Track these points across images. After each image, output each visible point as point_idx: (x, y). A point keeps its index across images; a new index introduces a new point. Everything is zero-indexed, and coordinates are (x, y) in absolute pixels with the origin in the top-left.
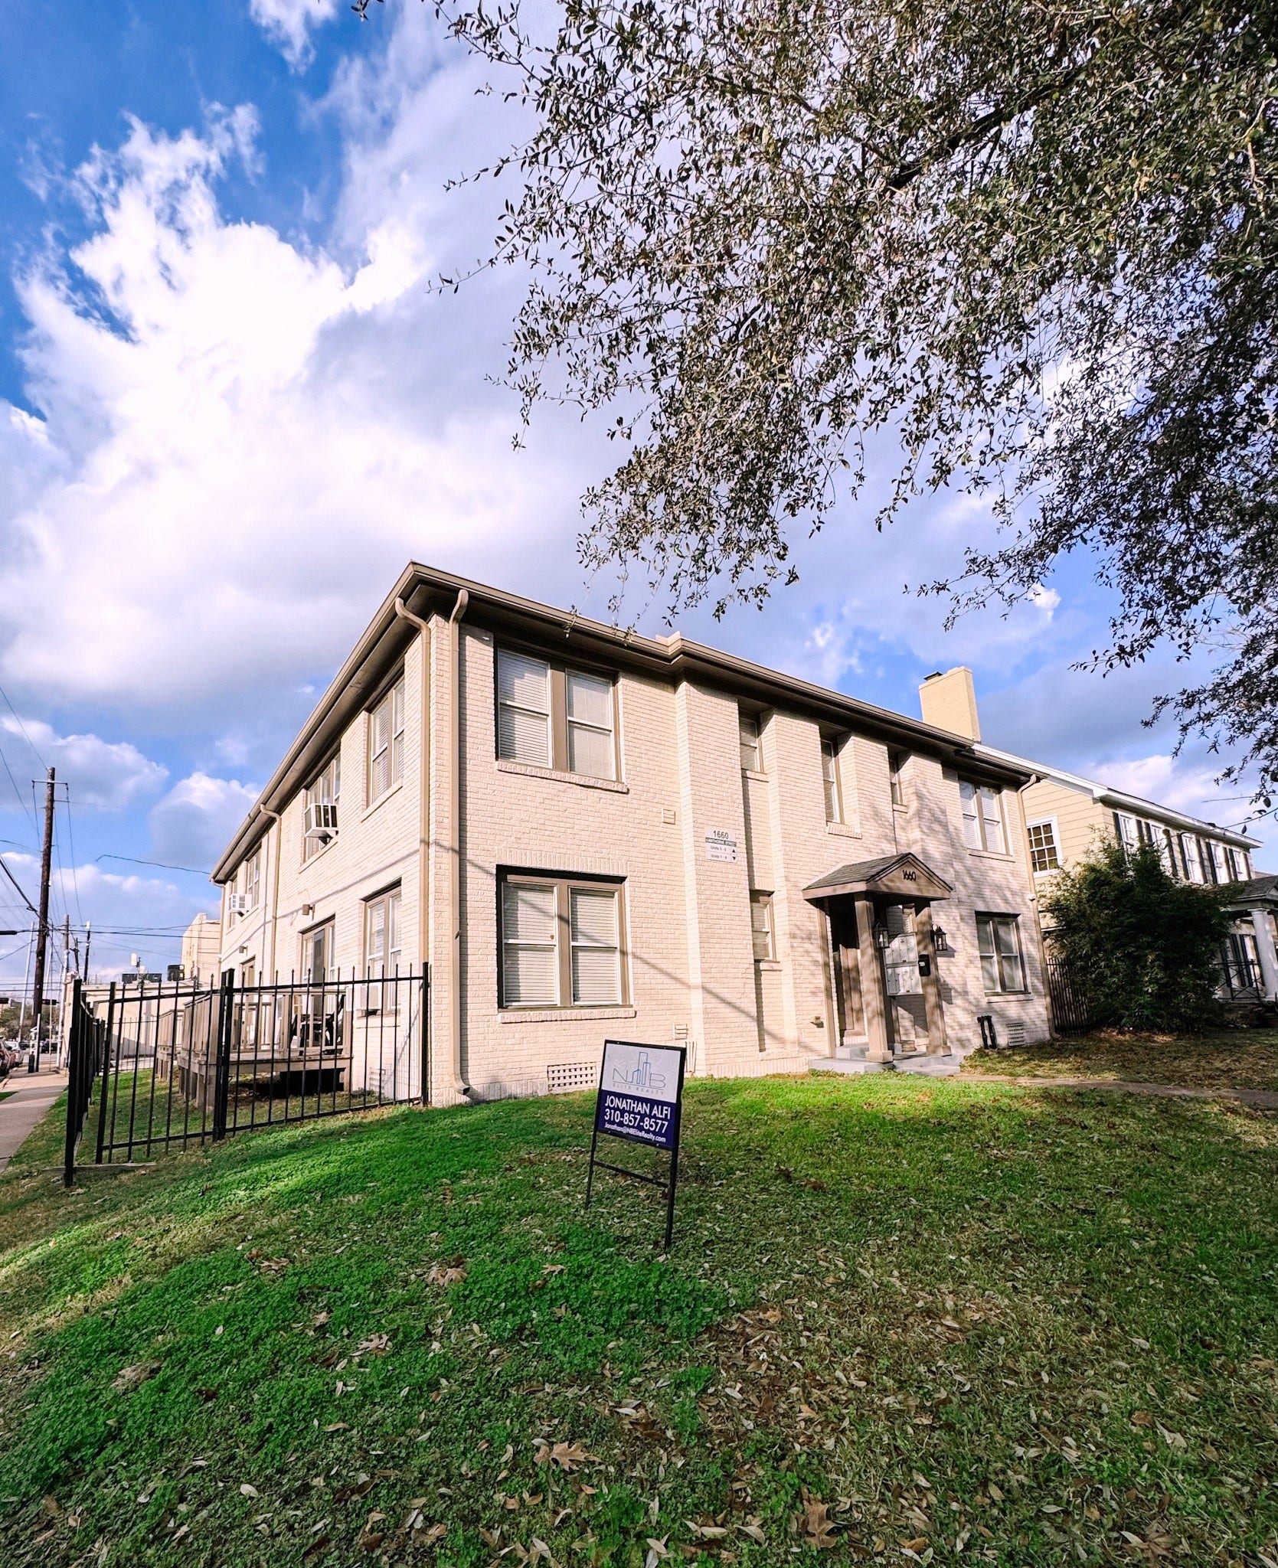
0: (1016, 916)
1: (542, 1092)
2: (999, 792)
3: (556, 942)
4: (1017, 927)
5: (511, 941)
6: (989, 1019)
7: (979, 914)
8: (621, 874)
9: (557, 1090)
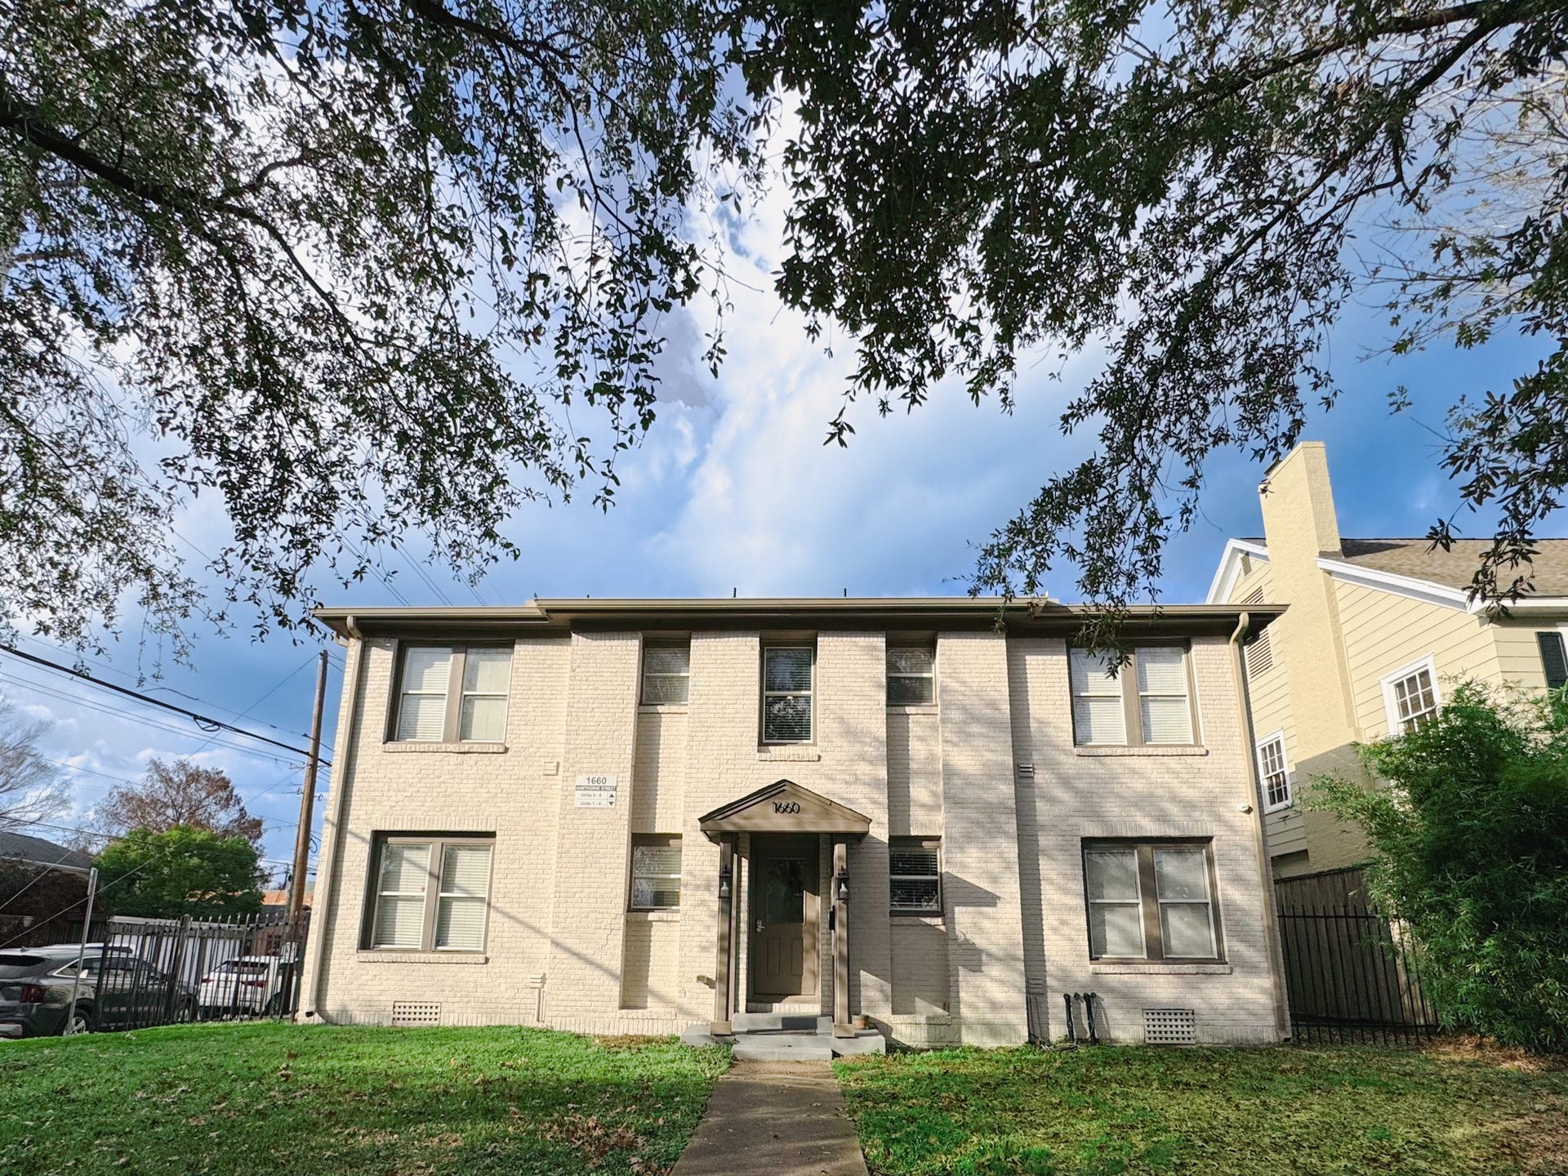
0: (1209, 839)
1: (387, 1023)
2: (1188, 649)
3: (425, 894)
4: (1210, 861)
5: (385, 893)
6: (1089, 999)
7: (1088, 843)
8: (492, 829)
9: (399, 1023)
